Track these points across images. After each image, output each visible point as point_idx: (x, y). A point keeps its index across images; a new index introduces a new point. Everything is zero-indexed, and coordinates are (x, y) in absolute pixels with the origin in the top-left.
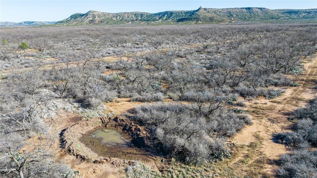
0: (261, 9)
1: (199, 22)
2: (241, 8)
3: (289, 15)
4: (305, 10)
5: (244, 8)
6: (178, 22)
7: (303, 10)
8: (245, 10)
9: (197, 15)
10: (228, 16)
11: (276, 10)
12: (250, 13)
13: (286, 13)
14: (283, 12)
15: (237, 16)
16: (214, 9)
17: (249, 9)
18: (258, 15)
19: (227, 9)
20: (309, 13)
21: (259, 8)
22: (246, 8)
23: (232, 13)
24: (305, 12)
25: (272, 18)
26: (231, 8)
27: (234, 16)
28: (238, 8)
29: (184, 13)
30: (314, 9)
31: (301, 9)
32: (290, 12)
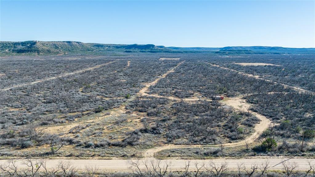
0: (78, 42)
1: (41, 53)
2: (63, 42)
3: (97, 48)
4: (107, 44)
5: (65, 42)
6: (18, 52)
7: (105, 44)
8: (66, 43)
9: (36, 48)
10: (55, 48)
11: (88, 44)
12: (71, 46)
13: (96, 46)
14: (93, 45)
15: (62, 48)
16: (41, 42)
17: (69, 42)
18: (77, 47)
19: (52, 42)
20: (109, 46)
21: (76, 42)
22: (67, 42)
23: (57, 46)
24: (107, 46)
25: (89, 50)
26: (55, 42)
27: (60, 48)
28: (61, 42)
29: (12, 44)
30: (112, 44)
31: (104, 44)
32: (98, 46)
